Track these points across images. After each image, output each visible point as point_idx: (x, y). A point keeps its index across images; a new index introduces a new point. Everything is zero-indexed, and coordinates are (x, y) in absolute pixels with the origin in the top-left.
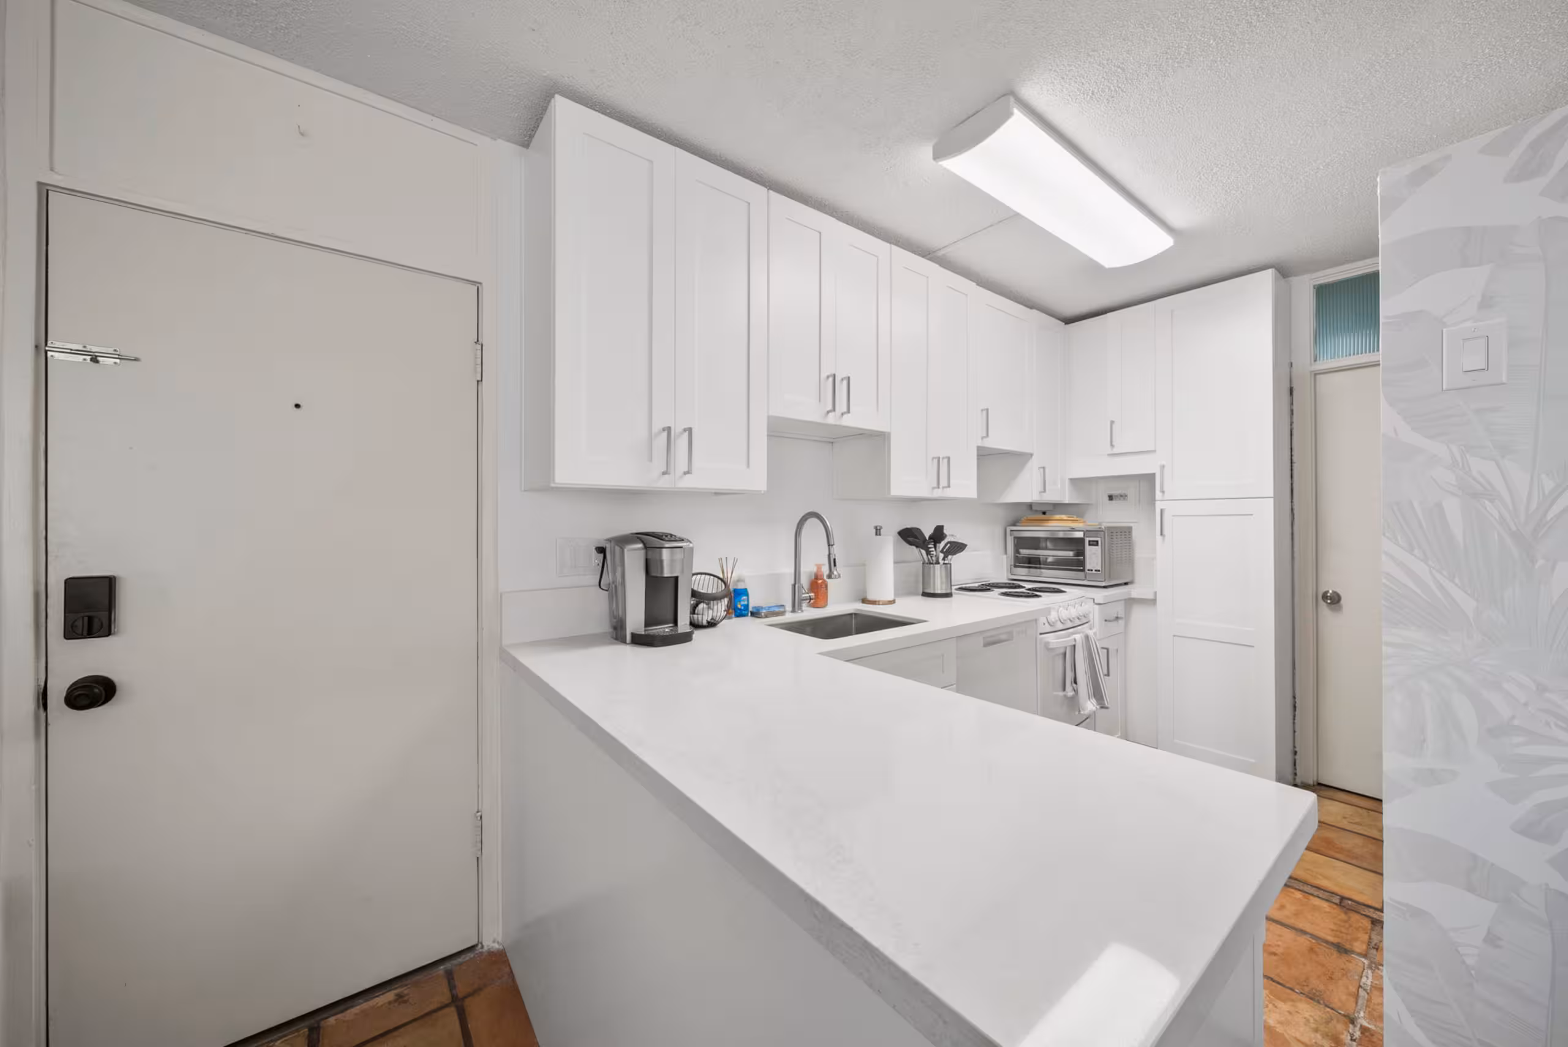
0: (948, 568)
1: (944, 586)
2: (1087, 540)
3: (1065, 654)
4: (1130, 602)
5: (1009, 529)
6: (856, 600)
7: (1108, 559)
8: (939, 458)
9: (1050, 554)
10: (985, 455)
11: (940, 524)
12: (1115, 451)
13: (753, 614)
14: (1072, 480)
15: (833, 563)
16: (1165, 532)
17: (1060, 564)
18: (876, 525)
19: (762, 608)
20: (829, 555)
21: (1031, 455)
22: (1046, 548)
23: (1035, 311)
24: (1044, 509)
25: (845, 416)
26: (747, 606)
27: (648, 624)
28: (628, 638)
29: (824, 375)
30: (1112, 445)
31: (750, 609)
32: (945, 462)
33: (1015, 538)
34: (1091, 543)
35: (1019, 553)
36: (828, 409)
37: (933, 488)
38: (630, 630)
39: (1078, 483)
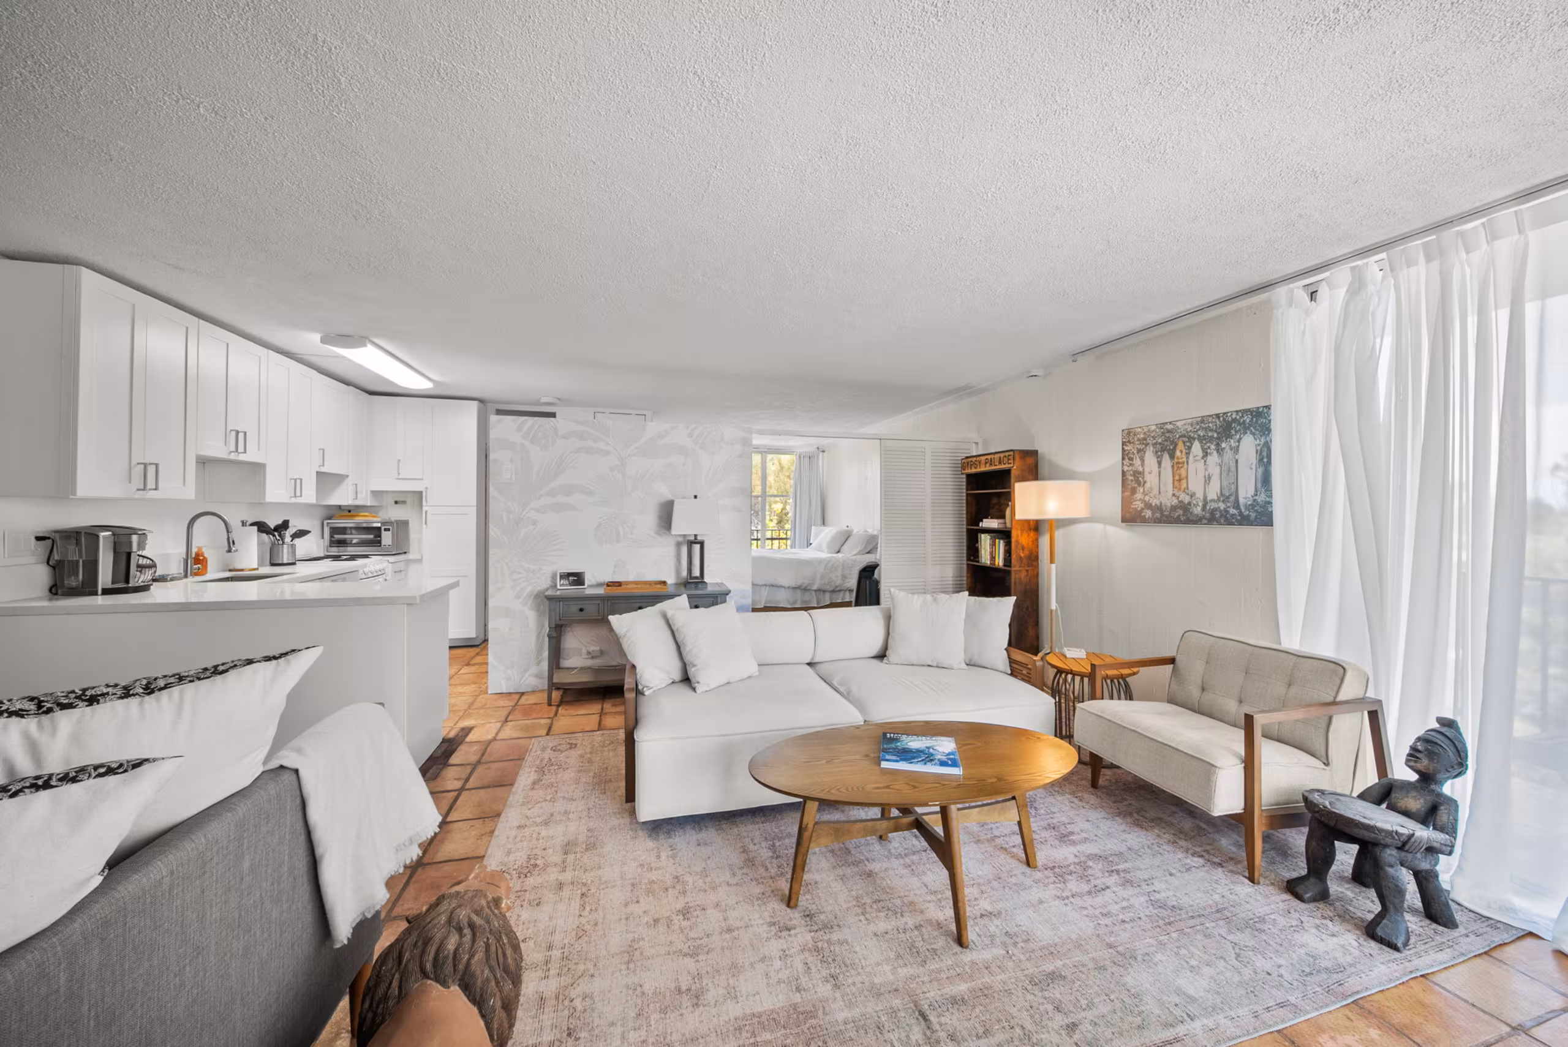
0: (293, 547)
1: (289, 559)
2: (383, 528)
4: (408, 561)
5: (326, 522)
6: (224, 571)
7: (396, 538)
8: (295, 479)
9: (356, 538)
10: (321, 477)
11: (286, 519)
12: (400, 477)
14: (373, 492)
15: (231, 543)
16: (428, 522)
17: (363, 543)
18: (243, 519)
20: (228, 539)
21: (348, 476)
22: (351, 534)
23: (351, 387)
24: (349, 508)
27: (113, 583)
28: (100, 592)
29: (228, 430)
30: (399, 474)
32: (298, 481)
33: (331, 528)
34: (385, 530)
35: (333, 538)
36: (231, 450)
37: (291, 497)
38: (102, 585)
39: (375, 494)
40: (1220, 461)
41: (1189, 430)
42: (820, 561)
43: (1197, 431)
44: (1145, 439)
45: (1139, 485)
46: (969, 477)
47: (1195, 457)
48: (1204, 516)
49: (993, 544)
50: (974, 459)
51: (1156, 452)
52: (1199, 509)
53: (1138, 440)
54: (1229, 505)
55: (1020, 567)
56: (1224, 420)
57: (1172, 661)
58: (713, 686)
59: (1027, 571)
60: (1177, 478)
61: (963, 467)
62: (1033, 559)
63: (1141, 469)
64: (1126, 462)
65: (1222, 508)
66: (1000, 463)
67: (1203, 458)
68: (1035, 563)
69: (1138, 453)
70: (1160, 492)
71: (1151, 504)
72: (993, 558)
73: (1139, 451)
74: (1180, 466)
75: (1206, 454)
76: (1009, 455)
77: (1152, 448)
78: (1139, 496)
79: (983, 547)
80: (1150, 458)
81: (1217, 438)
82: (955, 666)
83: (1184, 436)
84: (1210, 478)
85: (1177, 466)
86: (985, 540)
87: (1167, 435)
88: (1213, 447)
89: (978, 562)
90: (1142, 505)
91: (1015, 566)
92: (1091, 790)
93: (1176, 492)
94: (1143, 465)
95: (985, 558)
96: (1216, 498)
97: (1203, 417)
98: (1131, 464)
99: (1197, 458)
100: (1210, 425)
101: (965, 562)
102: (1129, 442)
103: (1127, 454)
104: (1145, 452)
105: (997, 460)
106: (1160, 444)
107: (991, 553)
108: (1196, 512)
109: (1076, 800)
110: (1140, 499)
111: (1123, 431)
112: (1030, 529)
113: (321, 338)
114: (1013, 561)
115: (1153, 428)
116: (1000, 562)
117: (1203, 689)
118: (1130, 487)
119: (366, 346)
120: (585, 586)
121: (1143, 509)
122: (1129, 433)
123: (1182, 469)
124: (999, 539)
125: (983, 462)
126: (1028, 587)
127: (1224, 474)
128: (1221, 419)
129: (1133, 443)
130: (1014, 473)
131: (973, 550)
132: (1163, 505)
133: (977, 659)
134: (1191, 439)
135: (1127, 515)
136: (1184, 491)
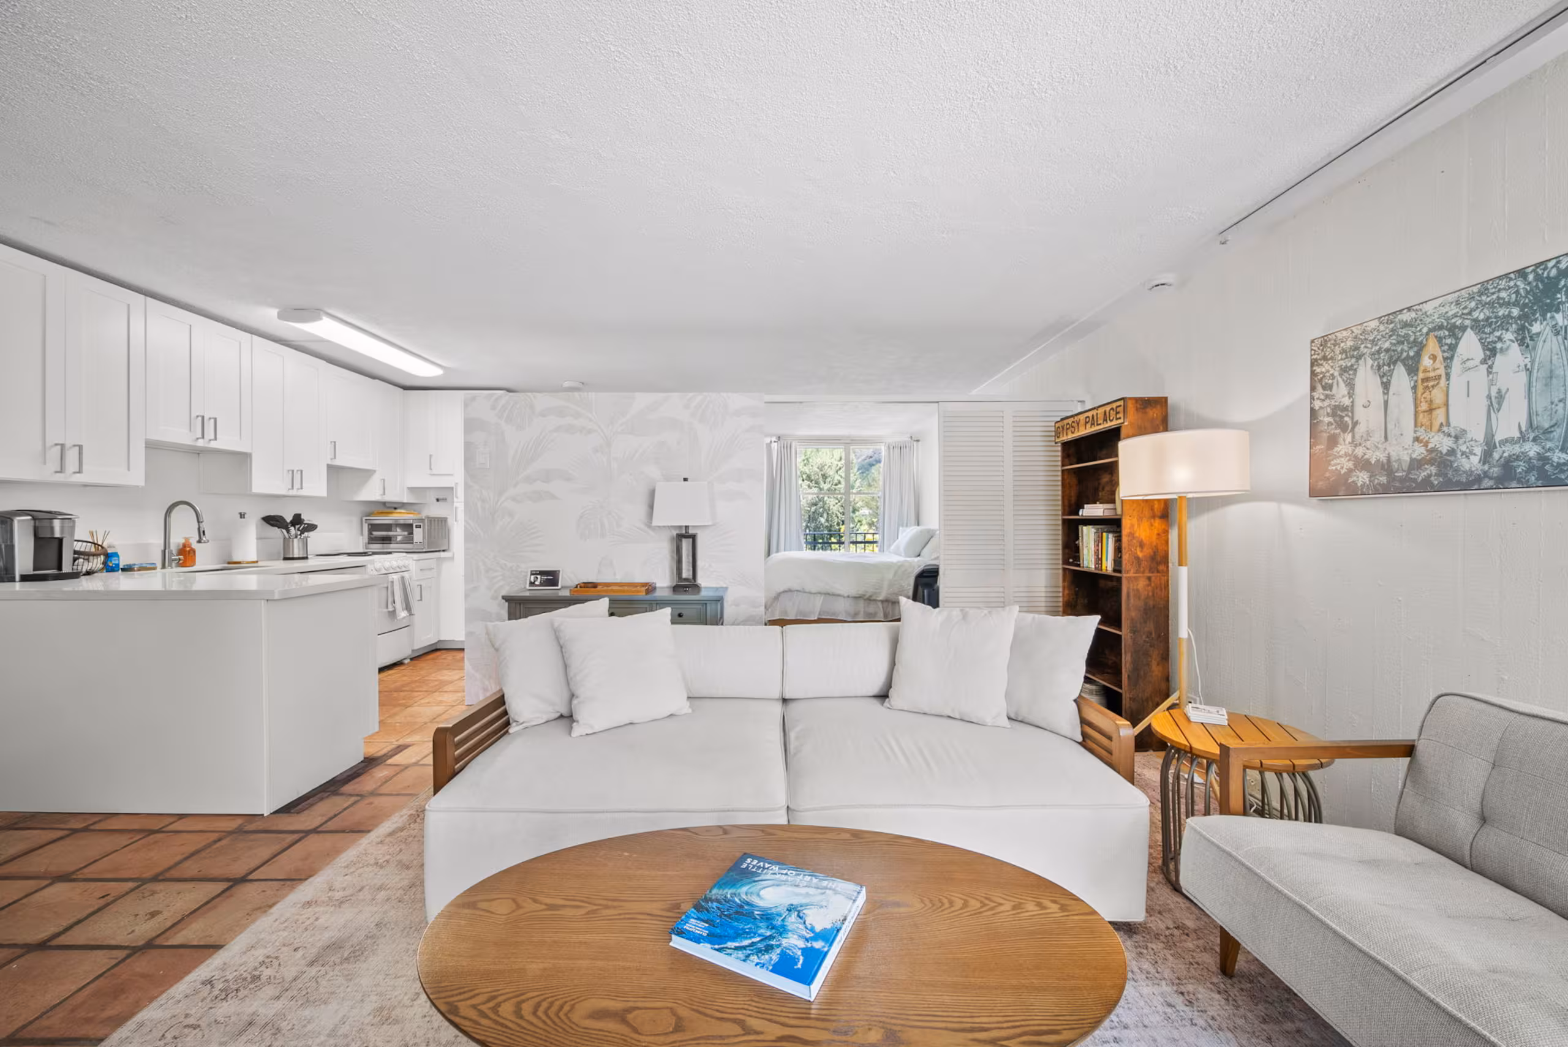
0: (304, 541)
1: (301, 552)
2: (415, 525)
3: (387, 588)
4: (440, 560)
5: (365, 518)
6: (224, 563)
7: (428, 536)
8: (293, 471)
10: (334, 471)
11: (298, 513)
12: (433, 472)
13: (123, 570)
14: (409, 488)
15: (201, 533)
17: (398, 540)
18: (241, 512)
19: (135, 565)
20: (199, 529)
21: (375, 471)
22: (394, 531)
24: (396, 506)
25: (212, 442)
26: (118, 565)
27: (34, 570)
28: (17, 578)
29: (194, 415)
30: (431, 469)
31: (121, 567)
32: (298, 473)
33: (369, 525)
34: (417, 527)
35: (372, 534)
36: (198, 437)
37: (289, 489)
38: (19, 571)
39: (412, 490)
40: (1527, 361)
41: (1450, 313)
42: (888, 566)
43: (1470, 313)
44: (1357, 348)
45: (1344, 427)
46: (1066, 445)
47: (1464, 362)
48: (1485, 473)
49: (1099, 541)
50: (1070, 421)
51: (1379, 367)
52: (1475, 460)
53: (1343, 351)
54: (1549, 445)
55: (1137, 572)
56: (1538, 277)
57: (1408, 750)
58: (597, 729)
59: (1149, 579)
60: (1424, 406)
61: (1057, 434)
62: (1159, 562)
63: (1347, 401)
64: (1320, 392)
65: (1532, 454)
66: (1105, 420)
67: (1484, 361)
68: (1161, 567)
69: (1341, 375)
70: (1386, 438)
71: (1368, 461)
72: (1099, 560)
73: (1344, 370)
74: (1431, 384)
75: (1491, 352)
76: (1117, 407)
77: (1370, 362)
78: (1343, 448)
79: (1085, 544)
80: (1366, 379)
81: (1520, 318)
82: (989, 721)
83: (1441, 327)
84: (1500, 397)
85: (1423, 385)
86: (1088, 534)
87: (1403, 332)
88: (1509, 336)
89: (1079, 565)
90: (1350, 465)
91: (1128, 572)
92: (1218, 979)
93: (1421, 433)
94: (1351, 395)
95: (1088, 562)
96: (1517, 435)
97: (1482, 283)
98: (1327, 396)
99: (1470, 364)
100: (1503, 294)
101: (1060, 567)
102: (1325, 358)
103: (1321, 380)
104: (1356, 370)
105: (1101, 416)
106: (1387, 350)
107: (1096, 553)
108: (1467, 467)
109: (1178, 1001)
110: (1346, 454)
111: (1313, 341)
112: (1154, 517)
113: (278, 313)
114: (1124, 562)
115: (1373, 324)
116: (1108, 566)
117: (1484, 820)
118: (1325, 435)
119: (321, 319)
120: (559, 587)
121: (1350, 471)
122: (1324, 344)
123: (1435, 391)
124: (1108, 532)
125: (1082, 422)
126: (1151, 603)
127: (1537, 386)
128: (1531, 277)
129: (1332, 358)
130: (1123, 432)
131: (1071, 548)
132: (1393, 459)
133: (1024, 714)
134: (1455, 331)
135: (1321, 484)
136: (1439, 430)
